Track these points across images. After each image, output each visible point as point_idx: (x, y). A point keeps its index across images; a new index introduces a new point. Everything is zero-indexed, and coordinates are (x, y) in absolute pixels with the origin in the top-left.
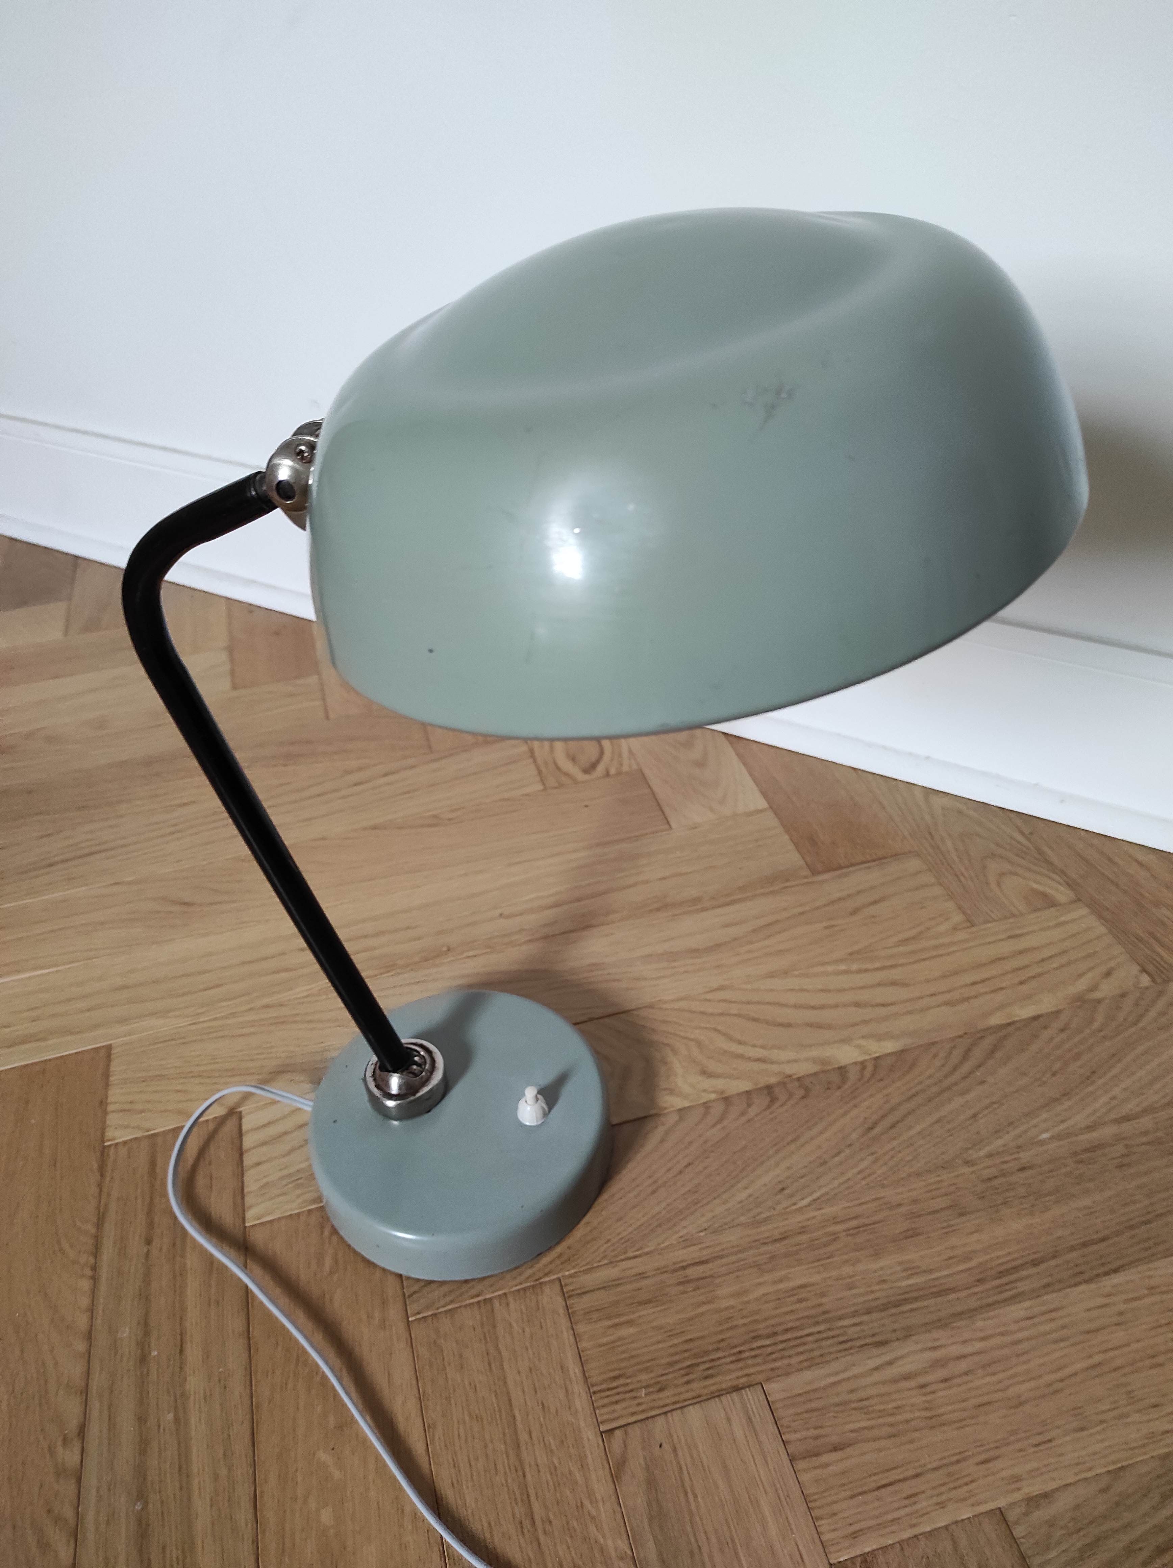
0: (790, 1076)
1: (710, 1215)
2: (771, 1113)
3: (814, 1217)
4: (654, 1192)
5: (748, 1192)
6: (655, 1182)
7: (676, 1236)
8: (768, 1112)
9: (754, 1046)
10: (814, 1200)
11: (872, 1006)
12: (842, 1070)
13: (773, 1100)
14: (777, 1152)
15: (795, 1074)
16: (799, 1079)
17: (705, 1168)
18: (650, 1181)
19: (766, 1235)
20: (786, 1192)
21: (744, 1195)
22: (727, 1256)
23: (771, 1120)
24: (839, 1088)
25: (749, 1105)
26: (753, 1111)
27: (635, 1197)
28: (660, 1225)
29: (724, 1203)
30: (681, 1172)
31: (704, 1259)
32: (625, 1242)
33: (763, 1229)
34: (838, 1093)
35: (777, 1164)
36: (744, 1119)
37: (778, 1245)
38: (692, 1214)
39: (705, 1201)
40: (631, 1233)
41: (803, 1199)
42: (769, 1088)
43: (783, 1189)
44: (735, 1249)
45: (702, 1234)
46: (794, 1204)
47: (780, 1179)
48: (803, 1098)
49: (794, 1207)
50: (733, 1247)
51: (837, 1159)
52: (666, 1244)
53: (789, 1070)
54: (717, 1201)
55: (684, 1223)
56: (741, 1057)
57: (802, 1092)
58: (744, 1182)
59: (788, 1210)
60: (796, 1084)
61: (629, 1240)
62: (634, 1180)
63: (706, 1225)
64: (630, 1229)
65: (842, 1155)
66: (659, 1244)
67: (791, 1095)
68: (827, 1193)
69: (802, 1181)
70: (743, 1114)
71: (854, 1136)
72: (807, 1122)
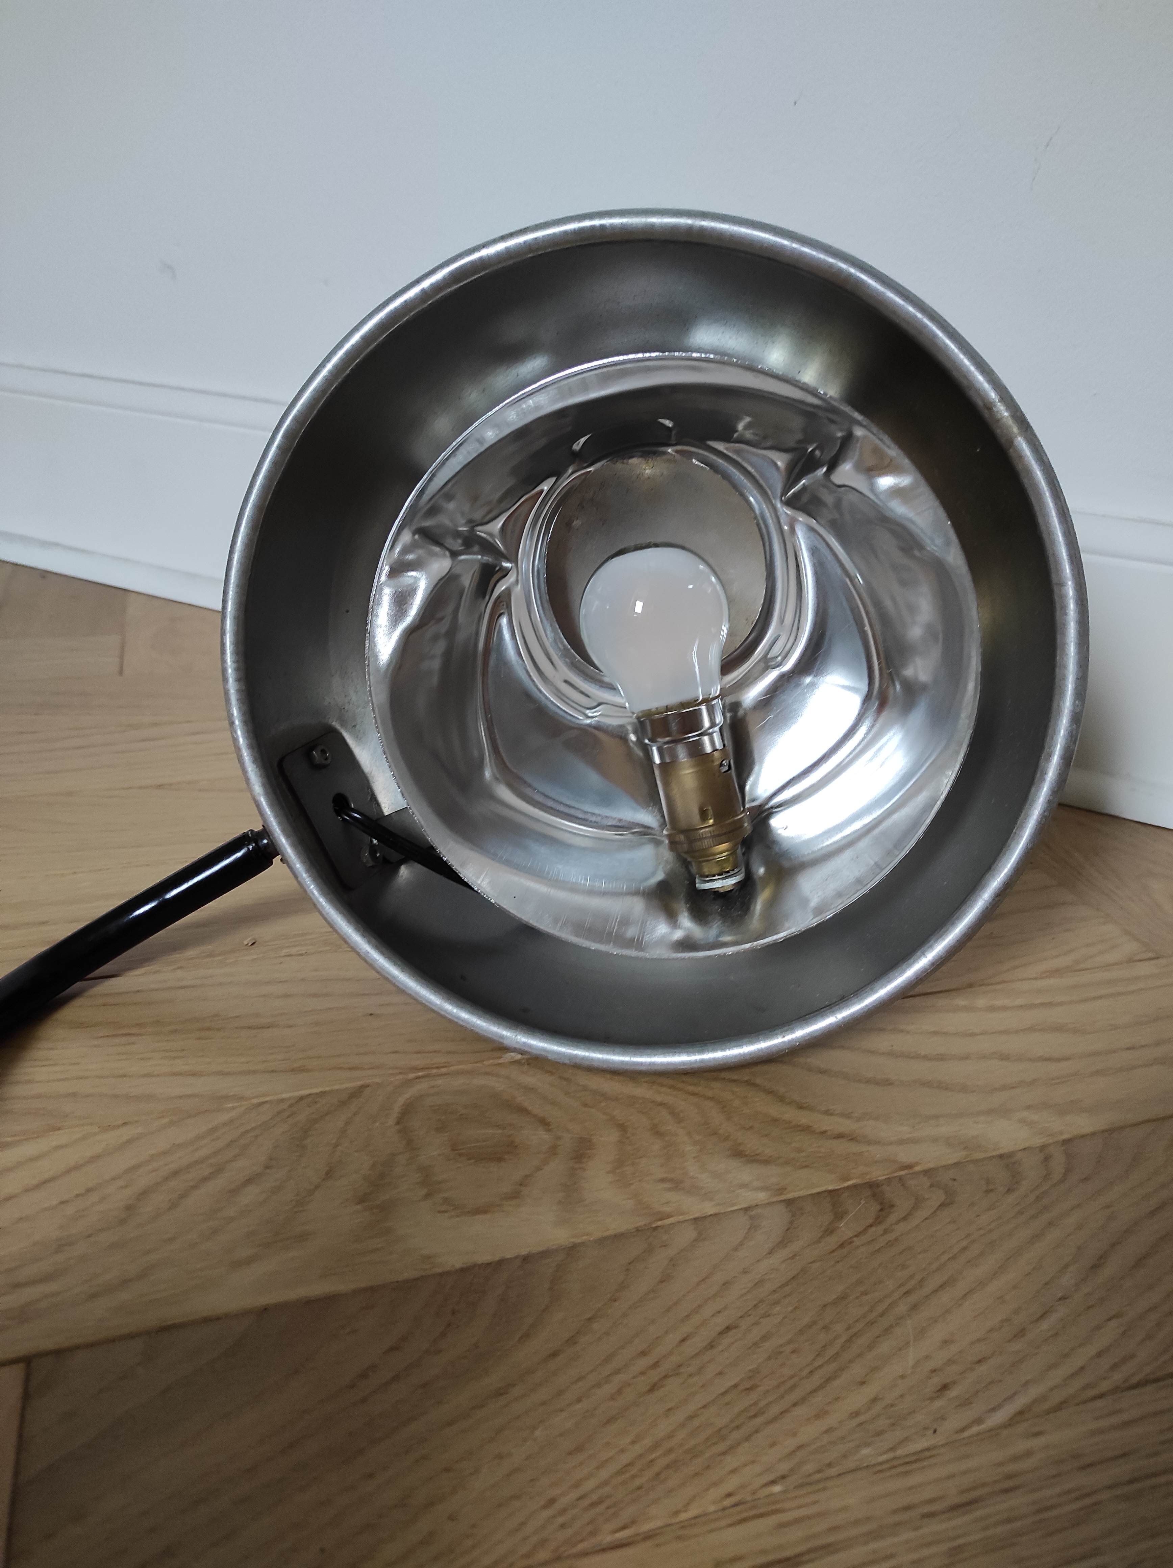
0: (909, 1167)
1: (790, 1443)
2: (886, 1231)
3: (1028, 1454)
4: (653, 1388)
5: (869, 1391)
6: (656, 1365)
7: (715, 1493)
8: (880, 1229)
9: (828, 1113)
10: (1021, 1413)
11: (1031, 1060)
12: (1006, 1159)
13: (885, 1208)
14: (914, 1307)
15: (917, 1164)
16: (926, 1172)
17: (765, 1338)
18: (643, 1363)
19: (928, 1493)
20: (953, 1393)
21: (857, 1399)
22: (846, 1545)
23: (890, 1244)
24: (1009, 1191)
25: (839, 1216)
26: (846, 1230)
27: (612, 1398)
28: (673, 1465)
29: (817, 1417)
30: (711, 1346)
31: (789, 1553)
32: (593, 1505)
33: (915, 1479)
34: (1011, 1198)
35: (921, 1333)
36: (833, 1241)
37: (960, 1521)
38: (747, 1439)
39: (775, 1410)
40: (605, 1483)
41: (993, 1410)
42: (873, 1188)
43: (945, 1387)
44: (863, 1529)
45: (777, 1489)
46: (979, 1421)
47: (931, 1365)
48: (943, 1205)
49: (975, 1429)
50: (857, 1523)
51: (1045, 1325)
52: (693, 1512)
53: (905, 1155)
54: (799, 1411)
55: (731, 1462)
56: (807, 1129)
57: (938, 1197)
58: (857, 1370)
59: (966, 1434)
60: (926, 1181)
61: (600, 1502)
62: (608, 1359)
63: (784, 1468)
64: (604, 1474)
65: (1054, 1317)
66: (677, 1513)
67: (918, 1202)
68: (1043, 1398)
69: (983, 1369)
70: (829, 1231)
71: (1067, 1280)
72: (965, 1249)
